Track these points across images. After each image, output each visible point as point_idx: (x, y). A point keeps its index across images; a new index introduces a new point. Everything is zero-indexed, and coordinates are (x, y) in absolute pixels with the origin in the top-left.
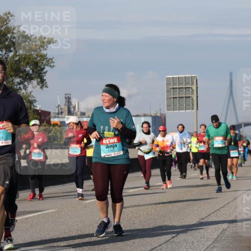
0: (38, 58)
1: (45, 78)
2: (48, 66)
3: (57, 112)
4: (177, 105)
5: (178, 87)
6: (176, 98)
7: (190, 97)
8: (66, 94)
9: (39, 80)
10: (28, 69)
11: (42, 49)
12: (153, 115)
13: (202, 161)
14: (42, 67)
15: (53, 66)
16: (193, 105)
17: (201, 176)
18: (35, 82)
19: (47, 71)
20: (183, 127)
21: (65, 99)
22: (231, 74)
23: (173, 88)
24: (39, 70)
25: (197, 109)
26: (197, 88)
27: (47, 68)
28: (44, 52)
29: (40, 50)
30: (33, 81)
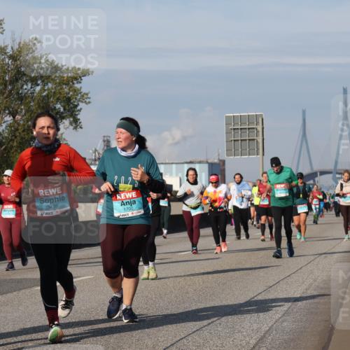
0: (71, 93)
1: (79, 117)
2: (82, 102)
3: (94, 158)
4: (238, 150)
5: (239, 127)
6: (238, 140)
7: (254, 140)
8: (104, 137)
9: (72, 119)
10: (58, 106)
11: (75, 82)
12: (209, 161)
13: (263, 218)
14: (76, 103)
15: (89, 102)
16: (258, 149)
17: (263, 237)
18: (66, 122)
19: (81, 109)
20: (241, 177)
21: (103, 143)
22: (304, 112)
23: (234, 129)
24: (71, 108)
25: (263, 155)
26: (263, 128)
27: (81, 105)
28: (77, 86)
29: (73, 84)
30: (64, 121)
